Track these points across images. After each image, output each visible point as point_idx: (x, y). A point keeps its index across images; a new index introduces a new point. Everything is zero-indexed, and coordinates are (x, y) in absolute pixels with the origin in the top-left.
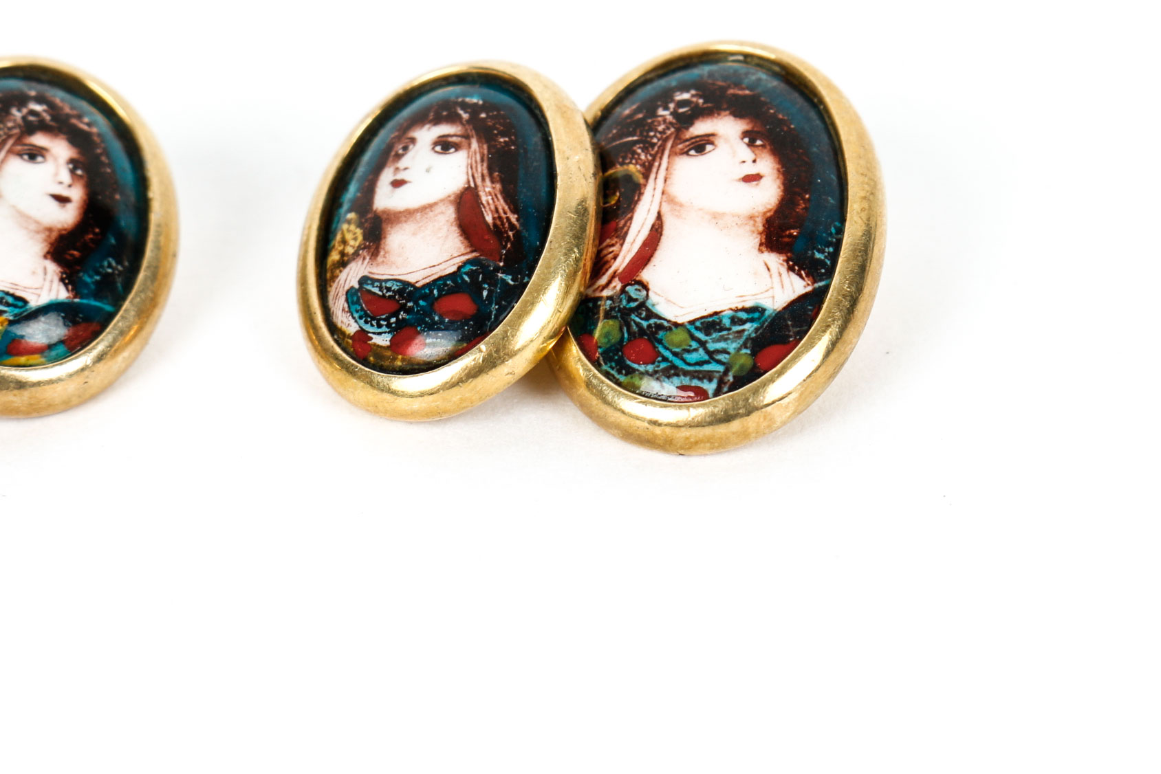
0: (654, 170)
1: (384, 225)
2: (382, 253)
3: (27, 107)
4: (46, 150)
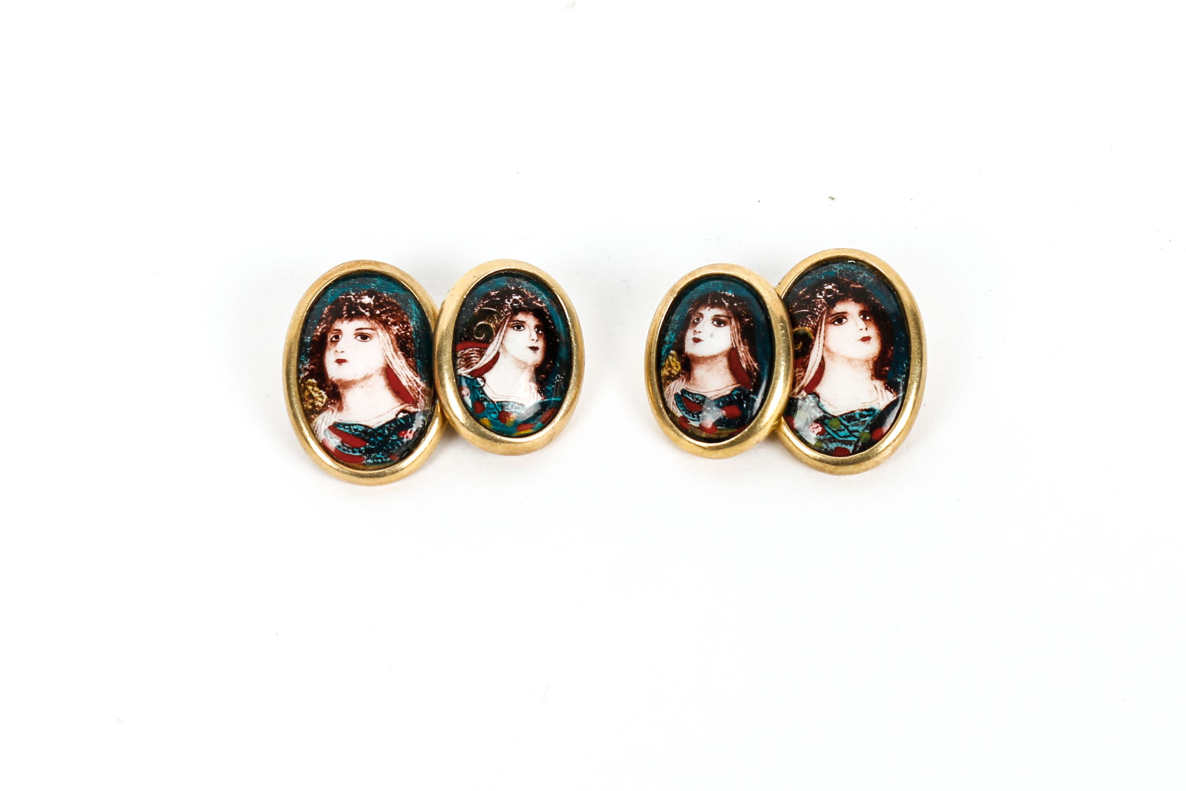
0: (818, 332)
1: (692, 363)
2: (692, 379)
3: (512, 298)
4: (524, 322)
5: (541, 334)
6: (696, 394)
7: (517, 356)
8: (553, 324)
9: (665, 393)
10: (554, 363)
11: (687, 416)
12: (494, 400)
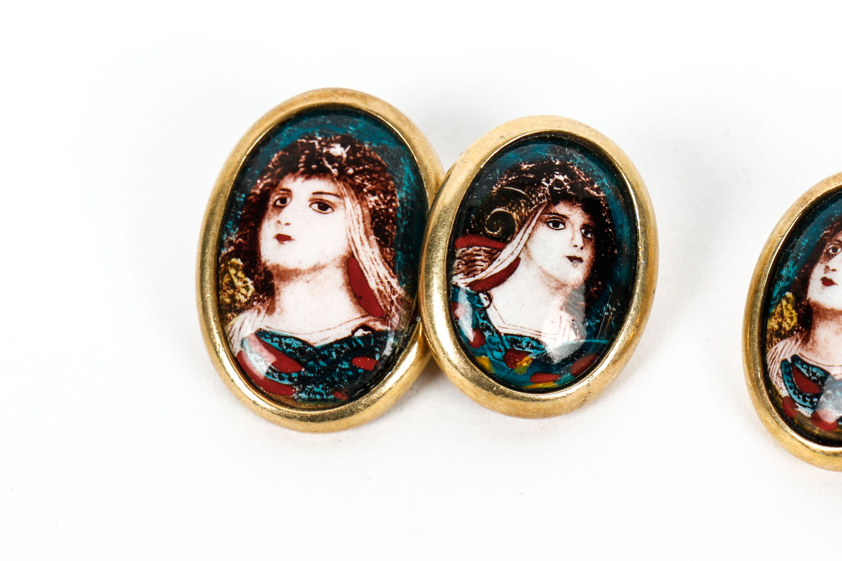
1: (814, 317)
2: (811, 341)
3: (553, 177)
4: (566, 217)
5: (590, 239)
6: (813, 366)
7: (547, 267)
8: (612, 226)
9: (769, 356)
10: (604, 286)
11: (795, 397)
12: (501, 330)
